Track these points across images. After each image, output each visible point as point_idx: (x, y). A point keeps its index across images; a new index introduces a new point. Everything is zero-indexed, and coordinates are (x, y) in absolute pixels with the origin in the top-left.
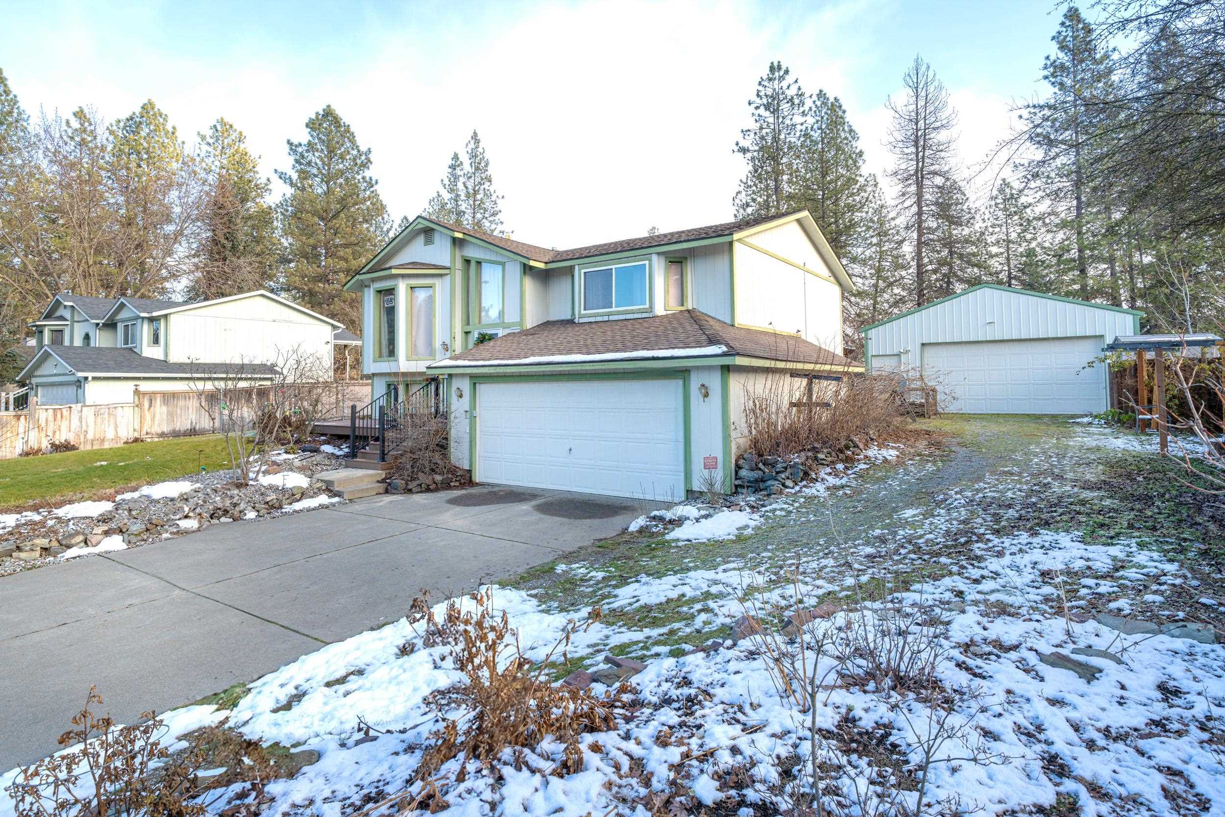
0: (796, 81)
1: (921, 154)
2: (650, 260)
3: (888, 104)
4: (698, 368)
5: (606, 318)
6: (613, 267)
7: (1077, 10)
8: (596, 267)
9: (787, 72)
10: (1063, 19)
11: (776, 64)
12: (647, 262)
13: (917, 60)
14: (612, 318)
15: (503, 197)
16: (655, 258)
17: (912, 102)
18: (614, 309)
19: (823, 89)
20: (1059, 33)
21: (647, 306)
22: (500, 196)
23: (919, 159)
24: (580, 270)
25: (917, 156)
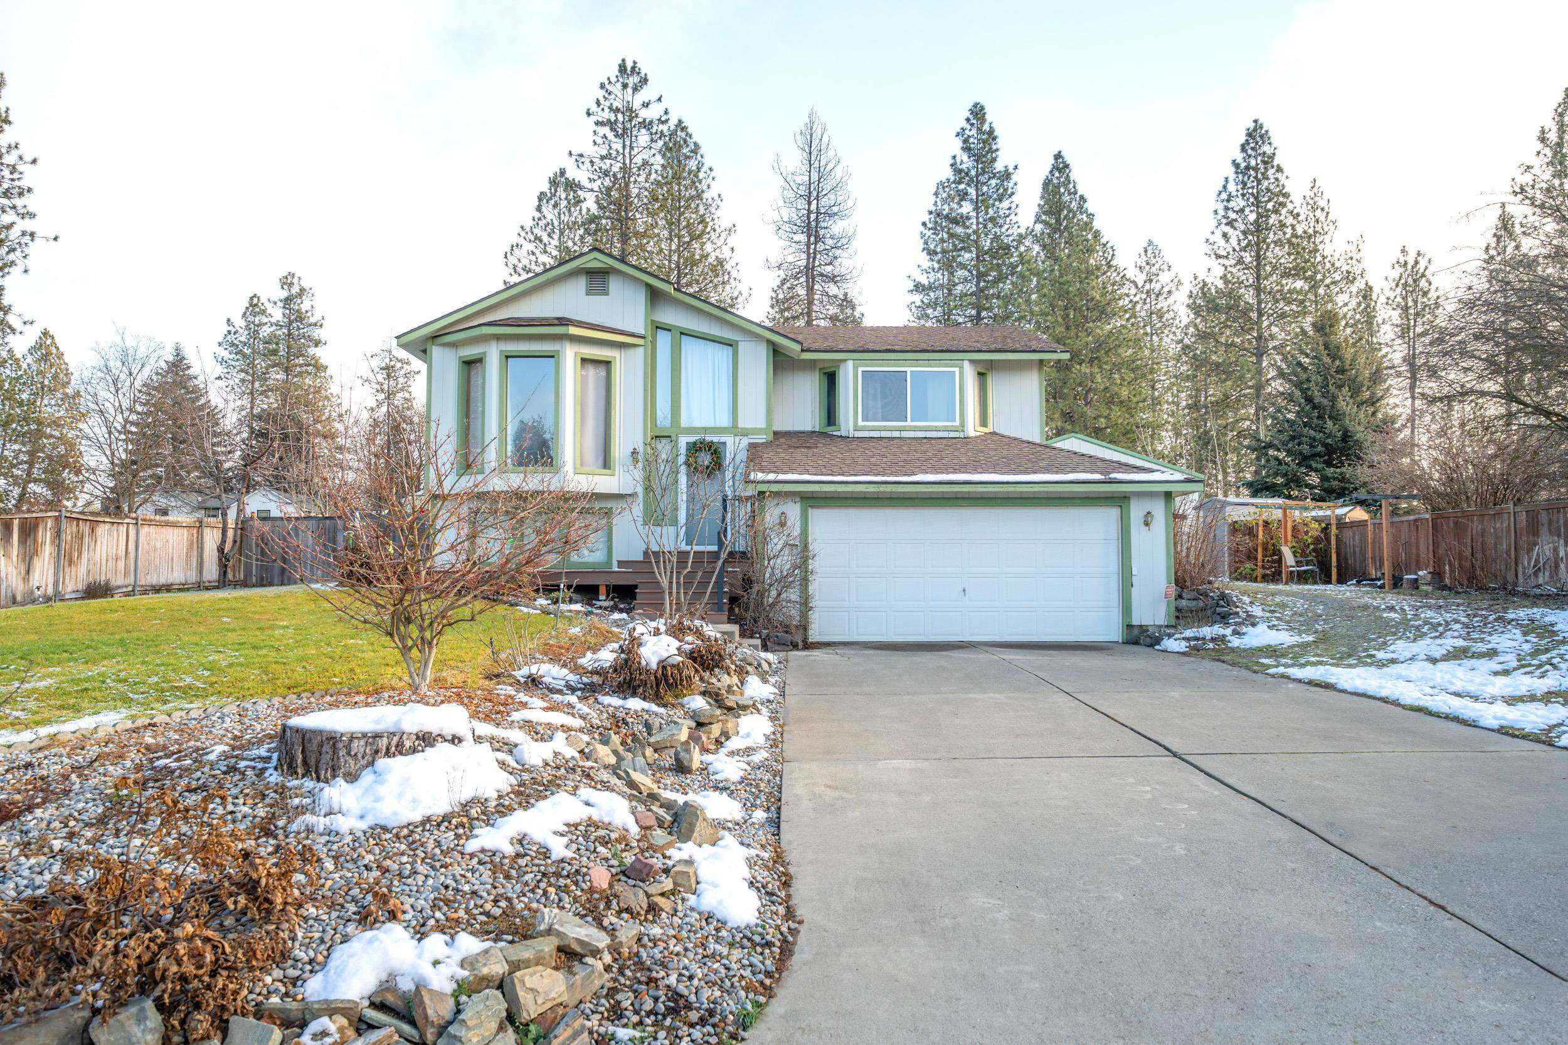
0: (660, 99)
1: (812, 247)
2: (961, 368)
3: (776, 167)
4: (1139, 494)
5: (896, 434)
6: (909, 370)
7: (982, 108)
8: (882, 366)
9: (645, 81)
10: (968, 114)
11: (629, 65)
12: (957, 370)
13: (810, 116)
14: (905, 434)
15: (34, 161)
16: (966, 364)
17: (804, 170)
18: (909, 423)
19: (683, 119)
20: (963, 129)
21: (957, 423)
22: (28, 158)
23: (811, 256)
24: (855, 368)
25: (808, 248)
